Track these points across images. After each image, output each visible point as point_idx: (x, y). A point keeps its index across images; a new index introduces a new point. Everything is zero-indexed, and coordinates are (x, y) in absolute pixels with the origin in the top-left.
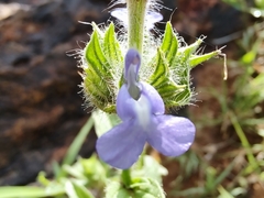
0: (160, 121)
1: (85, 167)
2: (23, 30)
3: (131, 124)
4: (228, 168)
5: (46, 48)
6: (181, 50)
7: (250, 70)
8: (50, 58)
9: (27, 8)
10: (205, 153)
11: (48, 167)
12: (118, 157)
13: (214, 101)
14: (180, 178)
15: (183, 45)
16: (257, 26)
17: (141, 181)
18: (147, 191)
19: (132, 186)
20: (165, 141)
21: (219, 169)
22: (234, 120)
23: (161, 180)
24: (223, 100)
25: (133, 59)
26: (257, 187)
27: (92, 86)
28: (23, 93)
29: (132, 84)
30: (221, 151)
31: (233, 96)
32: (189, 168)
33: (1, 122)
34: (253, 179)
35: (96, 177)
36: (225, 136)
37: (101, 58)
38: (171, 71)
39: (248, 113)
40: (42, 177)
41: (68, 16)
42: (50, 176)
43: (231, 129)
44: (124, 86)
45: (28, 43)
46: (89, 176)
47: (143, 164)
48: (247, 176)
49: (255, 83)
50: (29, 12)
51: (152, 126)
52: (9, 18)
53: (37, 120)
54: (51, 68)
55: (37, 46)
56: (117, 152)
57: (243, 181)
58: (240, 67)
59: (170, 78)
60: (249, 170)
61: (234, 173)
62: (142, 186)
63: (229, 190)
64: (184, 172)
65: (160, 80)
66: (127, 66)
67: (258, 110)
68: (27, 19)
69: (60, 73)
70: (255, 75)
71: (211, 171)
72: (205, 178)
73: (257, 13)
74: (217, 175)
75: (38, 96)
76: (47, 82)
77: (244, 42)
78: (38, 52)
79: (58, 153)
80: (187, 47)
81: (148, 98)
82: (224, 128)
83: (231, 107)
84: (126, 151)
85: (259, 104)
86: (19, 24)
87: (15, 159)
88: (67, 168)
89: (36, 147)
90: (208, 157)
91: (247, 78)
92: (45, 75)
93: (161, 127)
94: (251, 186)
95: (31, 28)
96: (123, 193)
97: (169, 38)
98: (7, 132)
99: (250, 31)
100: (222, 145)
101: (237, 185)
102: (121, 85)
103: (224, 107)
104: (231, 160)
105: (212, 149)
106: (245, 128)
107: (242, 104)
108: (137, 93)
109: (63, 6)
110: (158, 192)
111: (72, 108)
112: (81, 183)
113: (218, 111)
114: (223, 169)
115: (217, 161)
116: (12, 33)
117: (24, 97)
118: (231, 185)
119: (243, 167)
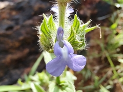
0: (72, 57)
1: (39, 77)
2: (10, 14)
3: (60, 58)
4: (105, 76)
5: (21, 22)
6: (81, 26)
7: (115, 32)
8: (23, 26)
9: (12, 4)
10: (94, 70)
11: (22, 77)
12: (54, 72)
13: (98, 46)
14: (82, 81)
15: (82, 24)
16: (118, 11)
17: (64, 82)
18: (67, 86)
19: (61, 84)
20: (74, 65)
21: (100, 77)
22: (107, 55)
23: (73, 82)
24: (102, 45)
25: (60, 31)
26: (117, 85)
27: (43, 42)
28: (10, 43)
29: (60, 41)
30: (101, 69)
31: (107, 44)
32: (86, 77)
33: (0, 56)
34: (116, 81)
35: (44, 81)
36: (103, 62)
37: (47, 30)
38: (77, 36)
39: (114, 51)
40: (19, 81)
41: (31, 7)
42: (23, 81)
43: (106, 59)
44: (57, 42)
45: (12, 20)
46: (41, 80)
47: (65, 75)
48: (113, 80)
49: (117, 38)
50: (13, 6)
51: (69, 59)
52: (4, 8)
53: (17, 55)
54: (23, 31)
55: (17, 21)
56: (54, 70)
57: (111, 82)
58: (110, 30)
59: (76, 38)
60: (114, 77)
61: (107, 79)
62: (65, 84)
63: (105, 87)
64: (84, 78)
65: (72, 39)
66: (58, 34)
67: (118, 50)
68: (12, 9)
69: (27, 33)
70: (117, 34)
71: (96, 78)
72: (94, 81)
73: (118, 6)
74: (99, 80)
75: (17, 44)
76: (21, 38)
77: (112, 19)
78: (17, 24)
79: (27, 70)
80: (84, 25)
81: (67, 47)
82: (103, 59)
83: (106, 49)
84: (58, 69)
85: (119, 47)
86: (8, 11)
87: (7, 73)
88: (31, 77)
89: (16, 67)
90: (95, 72)
91: (113, 35)
92: (20, 34)
93: (72, 59)
94: (115, 85)
95: (14, 13)
96: (57, 87)
97: (76, 21)
98: (3, 61)
99: (115, 14)
100: (102, 66)
101: (109, 84)
102: (56, 41)
103: (103, 49)
104: (106, 73)
105: (97, 68)
106: (112, 58)
107: (111, 47)
108: (62, 45)
109: (29, 3)
110: (72, 87)
111: (33, 49)
112: (38, 83)
113: (100, 51)
114: (102, 77)
115: (100, 74)
116: (5, 15)
117: (11, 44)
118: (105, 84)
119: (111, 76)
